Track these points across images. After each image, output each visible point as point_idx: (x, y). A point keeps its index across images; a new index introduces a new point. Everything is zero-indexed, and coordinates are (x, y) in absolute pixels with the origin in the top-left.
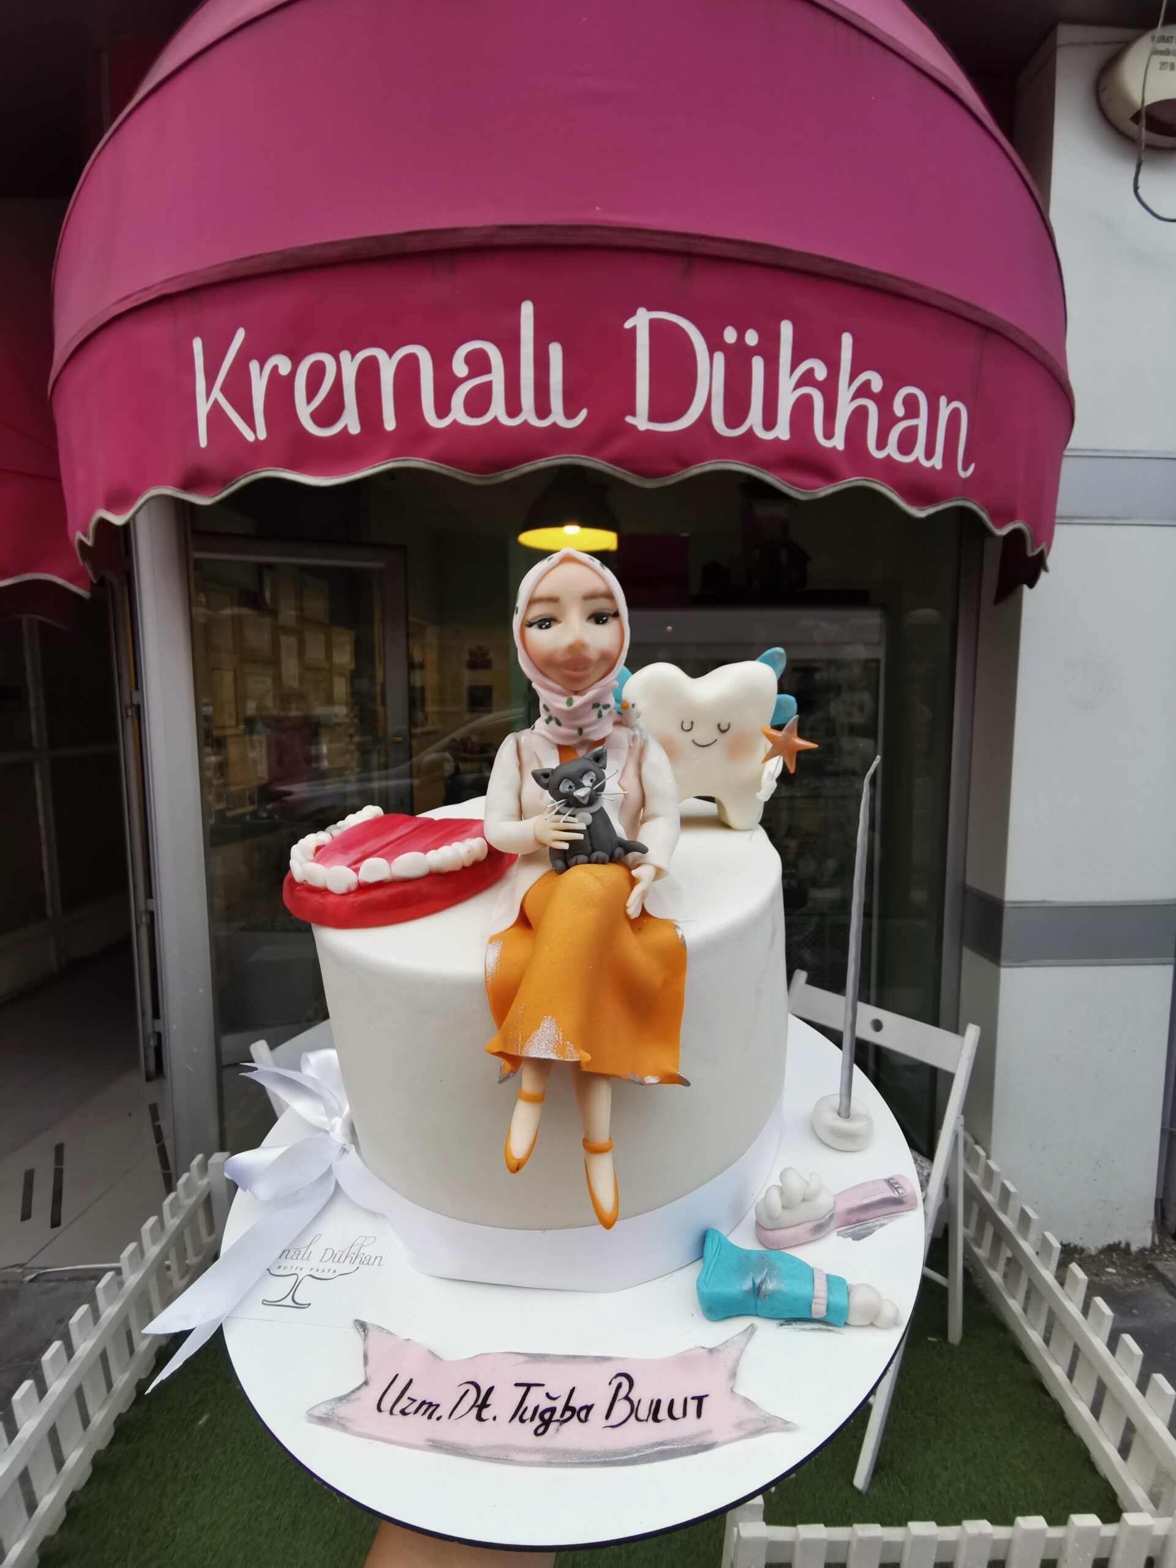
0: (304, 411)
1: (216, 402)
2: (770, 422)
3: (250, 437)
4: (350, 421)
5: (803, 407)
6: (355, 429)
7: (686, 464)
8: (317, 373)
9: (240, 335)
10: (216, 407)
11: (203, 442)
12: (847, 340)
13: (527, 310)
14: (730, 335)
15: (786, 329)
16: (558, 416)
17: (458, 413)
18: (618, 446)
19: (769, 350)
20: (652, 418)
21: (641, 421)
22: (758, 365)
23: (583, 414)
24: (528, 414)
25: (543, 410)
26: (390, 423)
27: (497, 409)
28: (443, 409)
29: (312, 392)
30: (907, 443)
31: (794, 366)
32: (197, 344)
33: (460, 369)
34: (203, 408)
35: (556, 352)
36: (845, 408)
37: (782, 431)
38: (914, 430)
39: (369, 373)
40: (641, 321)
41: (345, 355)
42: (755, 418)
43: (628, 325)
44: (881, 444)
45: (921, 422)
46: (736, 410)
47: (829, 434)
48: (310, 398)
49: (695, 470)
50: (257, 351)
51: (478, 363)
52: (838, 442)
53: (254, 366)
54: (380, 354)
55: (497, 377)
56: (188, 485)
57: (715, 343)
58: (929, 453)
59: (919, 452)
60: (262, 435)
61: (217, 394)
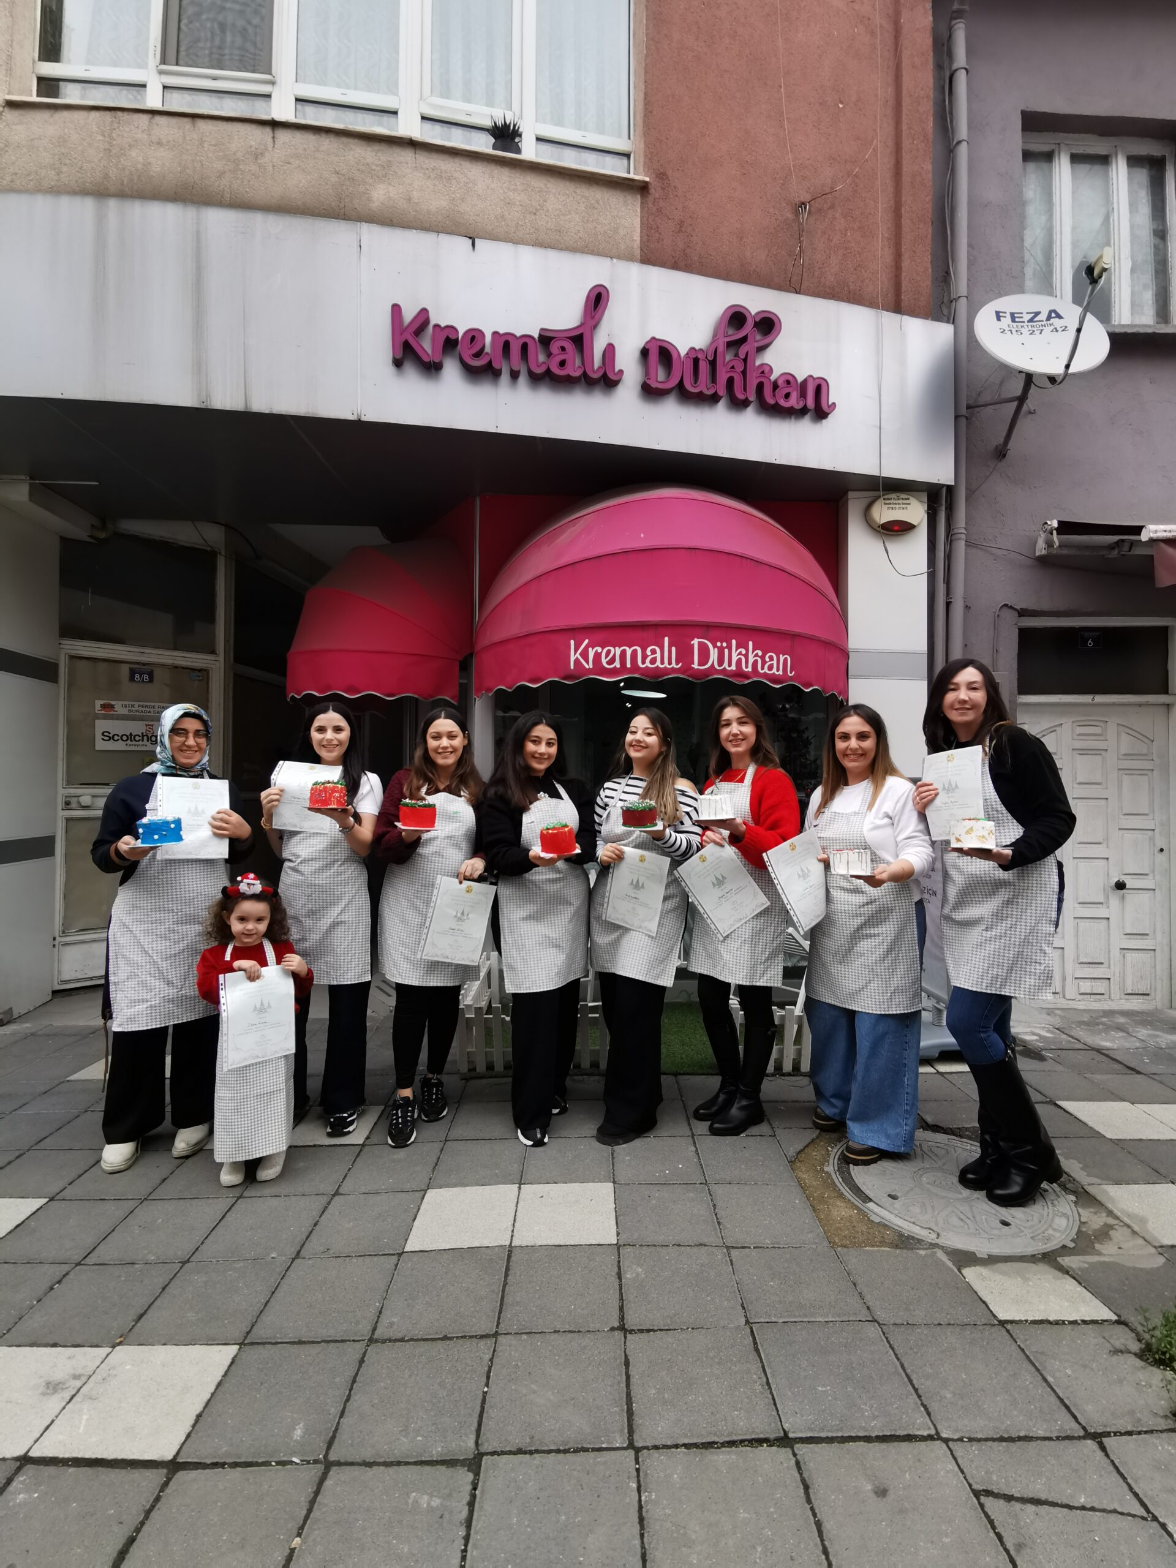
0: (604, 661)
1: (577, 658)
2: (730, 665)
3: (587, 667)
4: (617, 664)
5: (739, 661)
6: (618, 666)
7: (708, 676)
8: (608, 652)
9: (586, 641)
10: (577, 659)
11: (572, 667)
12: (751, 643)
13: (666, 639)
14: (719, 644)
15: (734, 642)
16: (674, 665)
17: (648, 664)
18: (690, 672)
19: (729, 647)
20: (699, 665)
21: (695, 666)
22: (726, 651)
23: (680, 664)
24: (666, 664)
25: (670, 663)
26: (629, 665)
27: (658, 663)
28: (643, 662)
29: (607, 656)
30: (770, 668)
31: (736, 651)
32: (572, 642)
33: (648, 652)
34: (572, 659)
35: (674, 649)
36: (751, 660)
37: (733, 667)
38: (773, 664)
39: (623, 653)
40: (695, 642)
41: (617, 648)
42: (726, 665)
43: (692, 643)
44: (763, 668)
45: (775, 662)
46: (721, 663)
47: (747, 667)
48: (606, 657)
49: (710, 678)
50: (592, 645)
51: (653, 652)
52: (750, 669)
53: (590, 649)
54: (627, 648)
55: (658, 655)
56: (565, 678)
57: (715, 646)
58: (778, 670)
59: (774, 670)
60: (591, 666)
61: (578, 655)
